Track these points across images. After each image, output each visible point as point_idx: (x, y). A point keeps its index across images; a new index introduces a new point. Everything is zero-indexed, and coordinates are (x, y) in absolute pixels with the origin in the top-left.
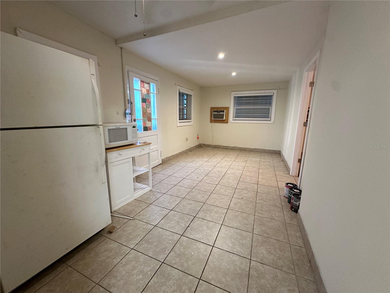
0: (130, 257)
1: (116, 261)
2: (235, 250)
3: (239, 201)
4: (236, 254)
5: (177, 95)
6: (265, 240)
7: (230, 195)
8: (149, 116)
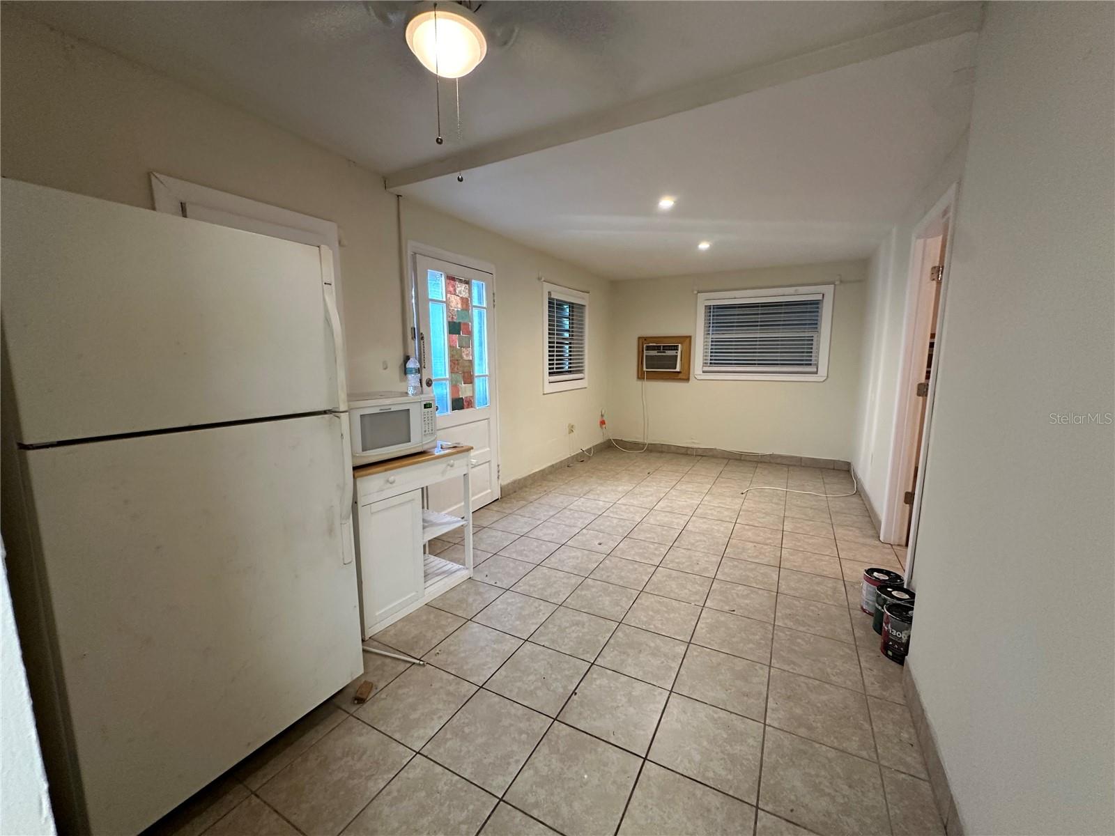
0: (411, 776)
1: (375, 786)
2: (711, 774)
3: (722, 619)
4: (714, 789)
5: (542, 305)
6: (802, 747)
7: (696, 601)
8: (466, 370)
